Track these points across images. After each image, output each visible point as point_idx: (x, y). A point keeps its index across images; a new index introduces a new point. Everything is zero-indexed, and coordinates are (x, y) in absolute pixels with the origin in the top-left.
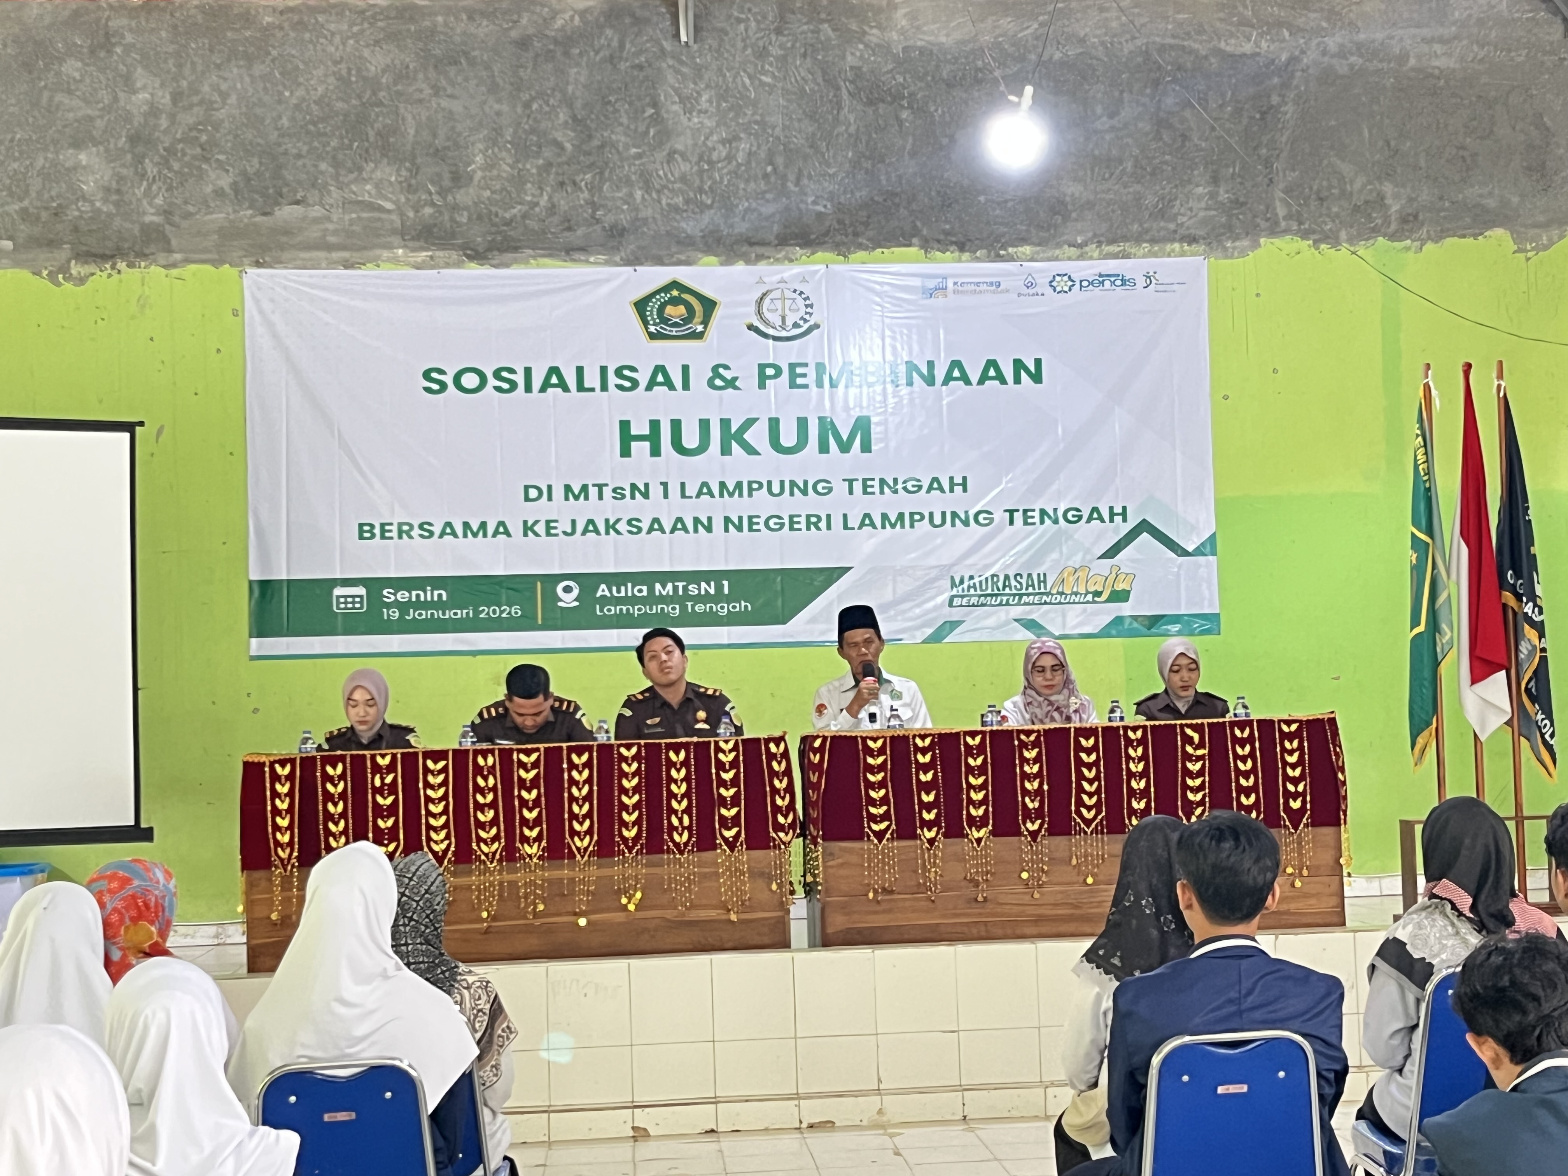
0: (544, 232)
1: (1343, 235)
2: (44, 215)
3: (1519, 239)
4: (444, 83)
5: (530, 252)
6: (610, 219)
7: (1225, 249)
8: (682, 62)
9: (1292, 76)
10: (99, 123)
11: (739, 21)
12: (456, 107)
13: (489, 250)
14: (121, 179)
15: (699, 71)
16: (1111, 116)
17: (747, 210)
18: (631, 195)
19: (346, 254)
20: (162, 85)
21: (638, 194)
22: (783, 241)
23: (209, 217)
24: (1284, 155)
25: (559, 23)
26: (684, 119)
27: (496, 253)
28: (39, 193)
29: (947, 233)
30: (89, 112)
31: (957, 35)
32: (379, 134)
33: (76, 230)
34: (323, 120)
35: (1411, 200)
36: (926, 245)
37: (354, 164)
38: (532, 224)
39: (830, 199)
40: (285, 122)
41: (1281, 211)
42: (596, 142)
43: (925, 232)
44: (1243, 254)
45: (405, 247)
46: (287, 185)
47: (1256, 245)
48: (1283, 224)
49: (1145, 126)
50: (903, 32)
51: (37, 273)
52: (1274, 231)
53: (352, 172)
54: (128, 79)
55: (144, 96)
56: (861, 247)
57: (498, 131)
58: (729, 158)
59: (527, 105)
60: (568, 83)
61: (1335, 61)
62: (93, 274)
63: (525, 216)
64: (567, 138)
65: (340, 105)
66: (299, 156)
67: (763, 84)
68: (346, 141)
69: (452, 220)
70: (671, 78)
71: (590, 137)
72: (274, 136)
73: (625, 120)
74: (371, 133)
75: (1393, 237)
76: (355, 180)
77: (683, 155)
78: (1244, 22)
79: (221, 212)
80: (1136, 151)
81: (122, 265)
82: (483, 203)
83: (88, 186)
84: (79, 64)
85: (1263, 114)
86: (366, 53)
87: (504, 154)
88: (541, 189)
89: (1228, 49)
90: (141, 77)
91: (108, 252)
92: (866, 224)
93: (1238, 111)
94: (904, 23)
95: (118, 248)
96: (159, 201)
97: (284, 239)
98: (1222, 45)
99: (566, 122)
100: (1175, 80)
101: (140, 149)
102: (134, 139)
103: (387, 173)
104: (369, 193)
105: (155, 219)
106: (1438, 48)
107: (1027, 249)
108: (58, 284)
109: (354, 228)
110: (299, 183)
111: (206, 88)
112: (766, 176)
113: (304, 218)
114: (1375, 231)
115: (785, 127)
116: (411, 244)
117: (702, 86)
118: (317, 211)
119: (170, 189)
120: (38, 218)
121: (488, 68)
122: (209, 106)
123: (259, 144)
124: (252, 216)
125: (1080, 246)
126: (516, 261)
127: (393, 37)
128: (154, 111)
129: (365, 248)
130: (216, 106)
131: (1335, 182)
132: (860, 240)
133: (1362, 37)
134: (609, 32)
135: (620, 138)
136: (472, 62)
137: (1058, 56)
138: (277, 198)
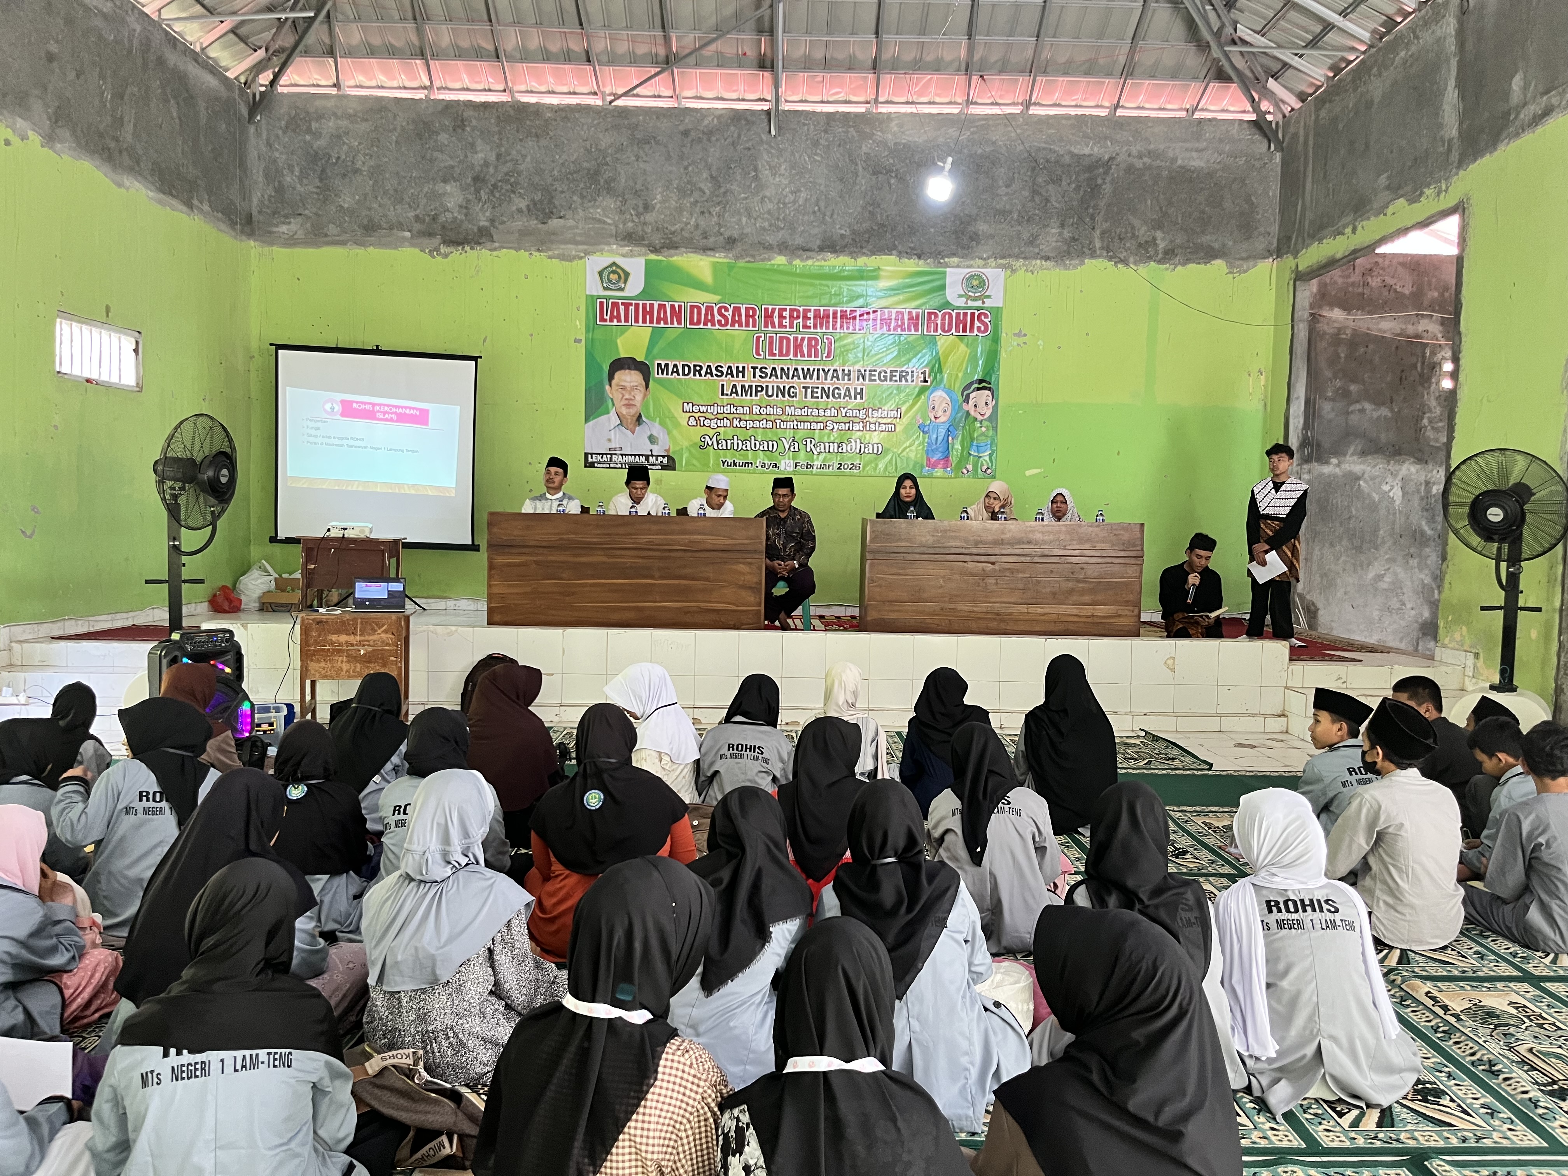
0: (692, 239)
1: (1132, 259)
2: (427, 219)
3: (1231, 266)
4: (641, 153)
5: (684, 250)
6: (727, 234)
7: (1065, 265)
8: (772, 147)
9: (1110, 168)
10: (457, 169)
11: (804, 124)
12: (648, 168)
13: (662, 248)
14: (468, 201)
15: (780, 151)
16: (1007, 186)
17: (803, 232)
18: (740, 220)
19: (585, 247)
20: (491, 149)
21: (744, 220)
22: (821, 249)
23: (514, 223)
24: (1102, 213)
25: (706, 122)
26: (771, 179)
27: (666, 250)
28: (425, 207)
29: (912, 249)
30: (451, 163)
31: (925, 137)
32: (606, 181)
33: (444, 227)
34: (575, 172)
35: (1171, 241)
36: (900, 255)
37: (592, 197)
38: (686, 234)
39: (850, 226)
40: (556, 172)
41: (1098, 244)
42: (722, 190)
43: (900, 248)
44: (1075, 267)
45: (617, 244)
46: (556, 208)
47: (1082, 263)
48: (1098, 252)
49: (1026, 193)
50: (894, 134)
51: (423, 251)
52: (1093, 255)
53: (590, 201)
54: (473, 145)
55: (481, 155)
56: (864, 254)
57: (670, 182)
58: (795, 202)
59: (686, 168)
60: (709, 156)
61: (1135, 161)
62: (452, 252)
63: (682, 230)
64: (707, 187)
65: (585, 165)
66: (562, 192)
67: (816, 161)
68: (588, 185)
69: (643, 230)
70: (765, 157)
71: (720, 187)
72: (549, 181)
73: (738, 178)
74: (602, 181)
75: (1159, 262)
76: (593, 206)
77: (770, 199)
78: (1086, 136)
79: (520, 221)
80: (1019, 207)
81: (467, 248)
82: (660, 222)
83: (451, 204)
84: (447, 136)
85: (1092, 190)
86: (601, 136)
87: (672, 195)
88: (691, 215)
89: (1076, 151)
90: (480, 144)
91: (460, 241)
92: (868, 242)
93: (1078, 188)
94: (895, 129)
95: (466, 239)
96: (488, 214)
97: (553, 237)
98: (1072, 149)
99: (707, 178)
100: (1045, 168)
101: (478, 185)
102: (476, 179)
103: (610, 203)
104: (599, 214)
105: (487, 224)
106: (1194, 154)
107: (955, 260)
108: (434, 257)
109: (591, 233)
110: (562, 206)
111: (514, 152)
112: (814, 212)
113: (564, 225)
114: (1150, 258)
115: (826, 186)
116: (620, 243)
117: (782, 160)
118: (571, 223)
119: (494, 208)
120: (424, 220)
121: (666, 146)
122: (516, 162)
123: (541, 184)
124: (536, 224)
125: (985, 259)
126: (676, 255)
127: (616, 127)
128: (486, 164)
129: (596, 244)
130: (519, 162)
131: (1129, 230)
132: (864, 250)
133: (1152, 147)
134: (732, 128)
135: (735, 187)
136: (657, 143)
137: (979, 151)
138: (550, 215)
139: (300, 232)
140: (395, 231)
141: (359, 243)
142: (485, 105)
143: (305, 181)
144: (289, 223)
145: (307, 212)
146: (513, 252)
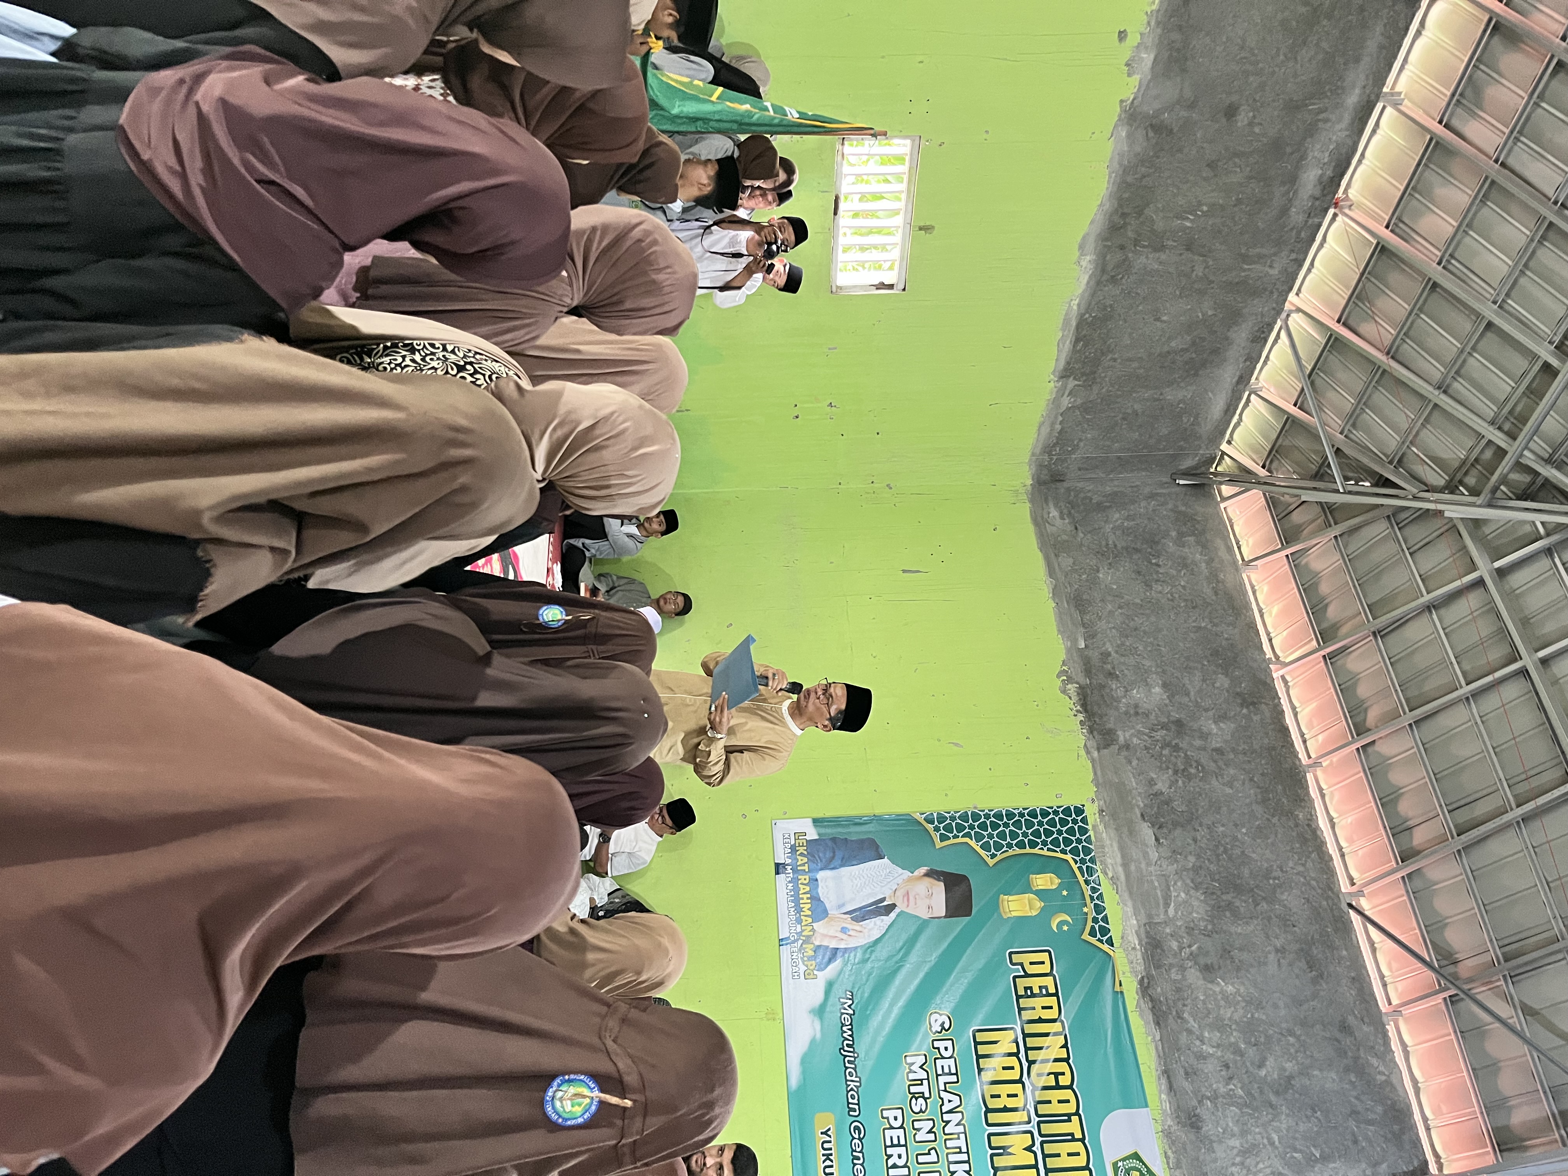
0: (1179, 1050)
2: (1109, 667)
4: (1290, 957)
5: (1158, 1037)
6: (1204, 1113)
10: (1186, 700)
12: (1272, 968)
13: (1152, 1000)
14: (1147, 715)
19: (1122, 877)
20: (1226, 741)
23: (1131, 775)
27: (1150, 1006)
28: (1124, 664)
30: (1192, 694)
32: (1230, 904)
33: (1102, 687)
34: (1230, 858)
37: (1201, 883)
38: (1184, 1038)
40: (1221, 829)
45: (1139, 927)
46: (1170, 832)
51: (1064, 663)
53: (1192, 881)
54: (1224, 718)
55: (1214, 728)
57: (1259, 1006)
59: (1291, 1033)
60: (1321, 1070)
62: (1070, 698)
63: (1190, 1032)
65: (1246, 872)
66: (1195, 840)
68: (1217, 877)
69: (1171, 966)
72: (1207, 821)
74: (1228, 897)
76: (1186, 885)
79: (1137, 784)
81: (1081, 717)
82: (1192, 993)
83: (1136, 694)
84: (1226, 686)
86: (1296, 892)
87: (1241, 1012)
90: (1228, 727)
91: (1089, 707)
95: (1094, 715)
96: (1135, 741)
97: (1125, 830)
99: (1285, 1070)
101: (1173, 728)
102: (1179, 723)
103: (1199, 910)
104: (1177, 896)
105: (1121, 739)
108: (1058, 676)
109: (1146, 885)
110: (1174, 840)
111: (1232, 771)
113: (1147, 846)
116: (1142, 930)
118: (1154, 855)
119: (1147, 748)
120: (1104, 663)
121: (1314, 996)
122: (1218, 774)
123: (1197, 810)
124: (1138, 806)
126: (1147, 1023)
127: (1317, 914)
128: (1204, 736)
129: (1131, 893)
130: (1219, 778)
136: (1315, 981)
138: (1158, 825)
139: (1054, 529)
140: (1082, 630)
141: (1056, 593)
142: (1285, 731)
143: (1118, 533)
144: (1062, 518)
145: (1081, 535)
146: (1091, 776)
